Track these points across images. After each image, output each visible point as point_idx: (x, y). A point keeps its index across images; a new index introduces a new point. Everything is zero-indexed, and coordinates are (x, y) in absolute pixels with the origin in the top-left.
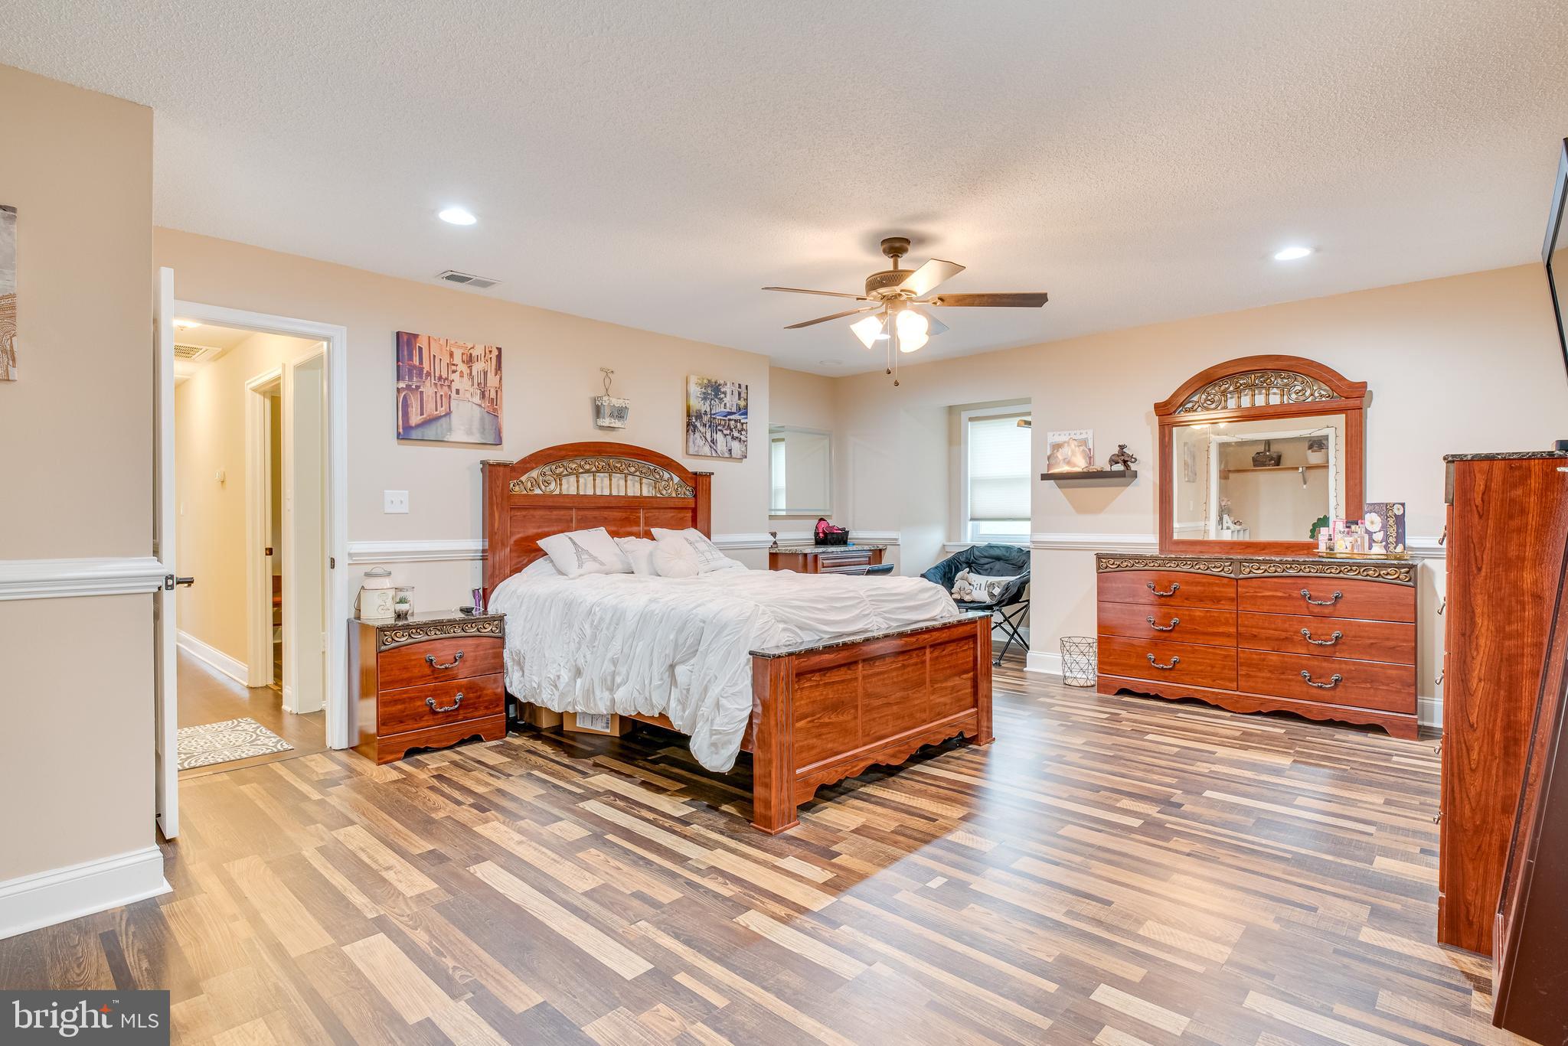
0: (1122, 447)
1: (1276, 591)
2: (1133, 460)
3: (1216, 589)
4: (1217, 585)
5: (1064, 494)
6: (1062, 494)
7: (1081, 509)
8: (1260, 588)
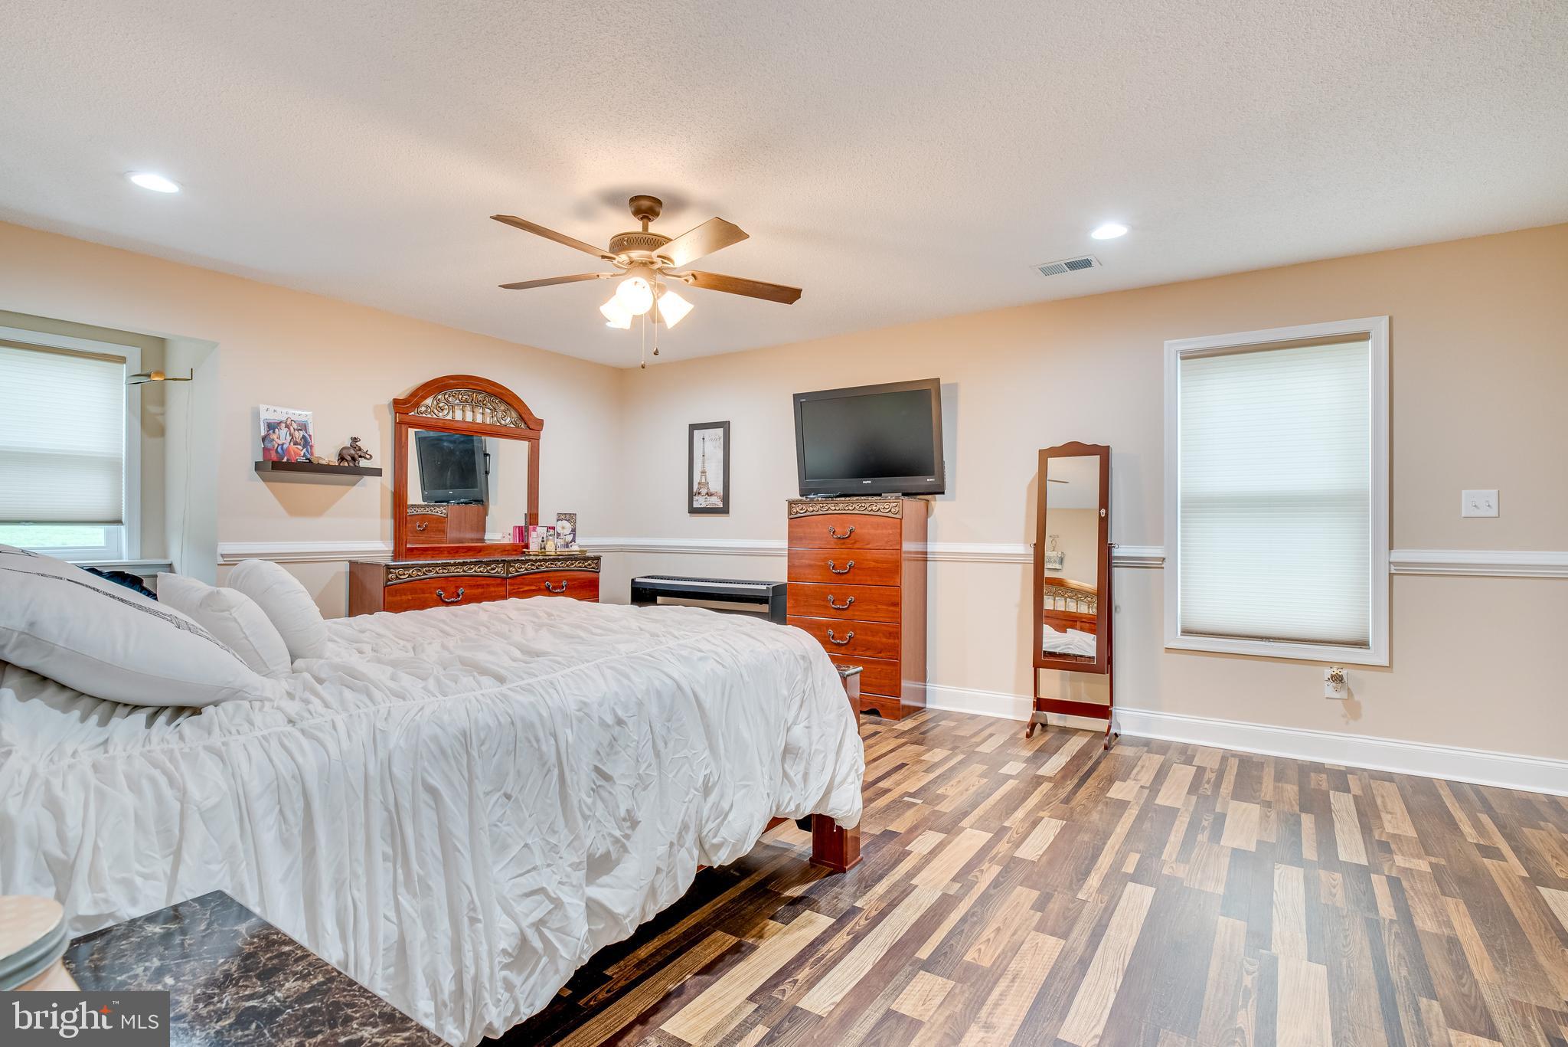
0: (355, 440)
1: (531, 585)
2: (368, 457)
3: (492, 589)
4: (493, 585)
5: (268, 486)
6: (266, 488)
7: (295, 510)
8: (522, 584)
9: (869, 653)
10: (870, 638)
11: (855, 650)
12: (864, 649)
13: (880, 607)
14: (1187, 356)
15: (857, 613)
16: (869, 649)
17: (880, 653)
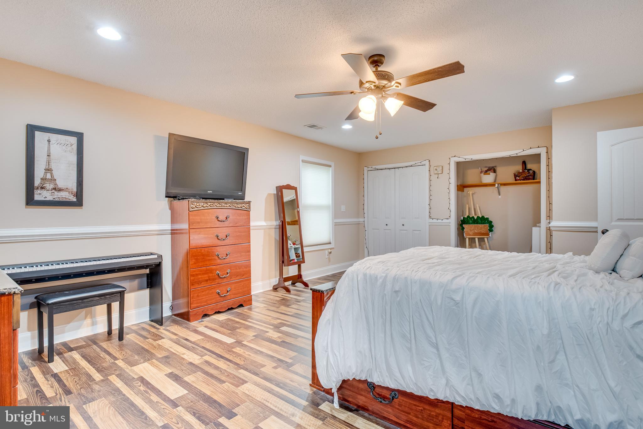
9: (238, 278)
10: (238, 270)
11: (231, 278)
12: (235, 276)
13: (242, 254)
14: (303, 161)
15: (231, 259)
16: (238, 276)
17: (243, 276)
